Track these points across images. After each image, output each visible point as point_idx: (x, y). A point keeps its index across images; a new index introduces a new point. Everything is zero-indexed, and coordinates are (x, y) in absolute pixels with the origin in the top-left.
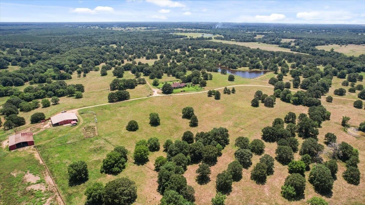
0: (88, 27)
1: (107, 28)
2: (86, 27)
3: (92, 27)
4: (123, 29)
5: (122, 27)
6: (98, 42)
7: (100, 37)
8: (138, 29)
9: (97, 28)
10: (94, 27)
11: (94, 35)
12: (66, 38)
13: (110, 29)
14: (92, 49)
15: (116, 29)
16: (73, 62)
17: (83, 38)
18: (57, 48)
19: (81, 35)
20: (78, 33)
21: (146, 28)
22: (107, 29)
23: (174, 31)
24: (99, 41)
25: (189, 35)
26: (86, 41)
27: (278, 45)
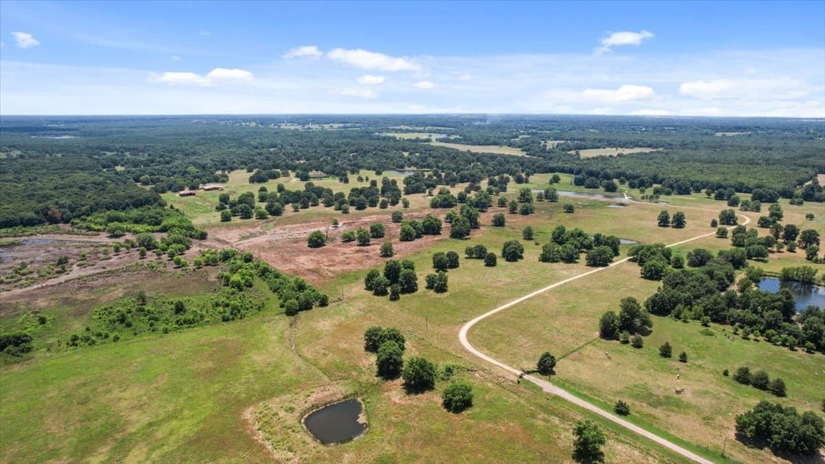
0: (237, 123)
1: (272, 126)
2: (233, 124)
3: (243, 124)
4: (299, 127)
5: (299, 124)
6: (250, 145)
7: (255, 138)
8: (327, 127)
9: (253, 124)
10: (248, 123)
11: (246, 136)
12: (202, 139)
13: (276, 127)
14: (240, 151)
15: (287, 127)
16: (216, 163)
17: (228, 138)
18: (192, 150)
19: (226, 135)
20: (218, 133)
21: (342, 125)
22: (270, 127)
23: (388, 130)
24: (252, 143)
25: (398, 136)
26: (232, 143)
27: (520, 149)
